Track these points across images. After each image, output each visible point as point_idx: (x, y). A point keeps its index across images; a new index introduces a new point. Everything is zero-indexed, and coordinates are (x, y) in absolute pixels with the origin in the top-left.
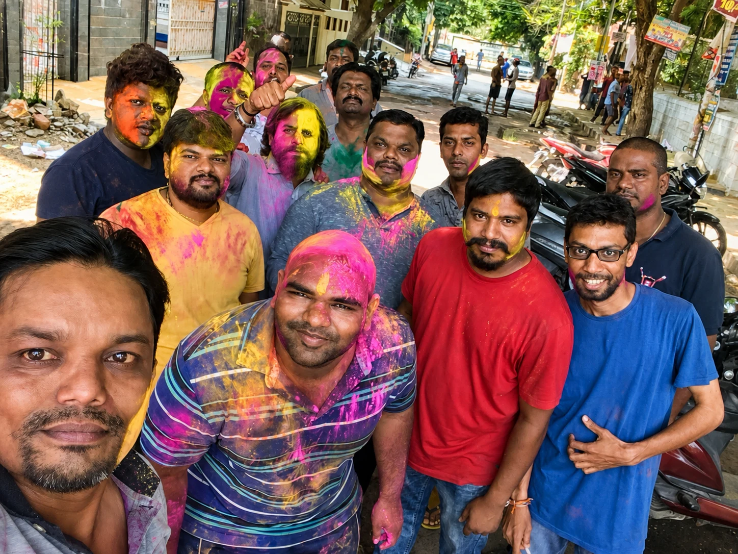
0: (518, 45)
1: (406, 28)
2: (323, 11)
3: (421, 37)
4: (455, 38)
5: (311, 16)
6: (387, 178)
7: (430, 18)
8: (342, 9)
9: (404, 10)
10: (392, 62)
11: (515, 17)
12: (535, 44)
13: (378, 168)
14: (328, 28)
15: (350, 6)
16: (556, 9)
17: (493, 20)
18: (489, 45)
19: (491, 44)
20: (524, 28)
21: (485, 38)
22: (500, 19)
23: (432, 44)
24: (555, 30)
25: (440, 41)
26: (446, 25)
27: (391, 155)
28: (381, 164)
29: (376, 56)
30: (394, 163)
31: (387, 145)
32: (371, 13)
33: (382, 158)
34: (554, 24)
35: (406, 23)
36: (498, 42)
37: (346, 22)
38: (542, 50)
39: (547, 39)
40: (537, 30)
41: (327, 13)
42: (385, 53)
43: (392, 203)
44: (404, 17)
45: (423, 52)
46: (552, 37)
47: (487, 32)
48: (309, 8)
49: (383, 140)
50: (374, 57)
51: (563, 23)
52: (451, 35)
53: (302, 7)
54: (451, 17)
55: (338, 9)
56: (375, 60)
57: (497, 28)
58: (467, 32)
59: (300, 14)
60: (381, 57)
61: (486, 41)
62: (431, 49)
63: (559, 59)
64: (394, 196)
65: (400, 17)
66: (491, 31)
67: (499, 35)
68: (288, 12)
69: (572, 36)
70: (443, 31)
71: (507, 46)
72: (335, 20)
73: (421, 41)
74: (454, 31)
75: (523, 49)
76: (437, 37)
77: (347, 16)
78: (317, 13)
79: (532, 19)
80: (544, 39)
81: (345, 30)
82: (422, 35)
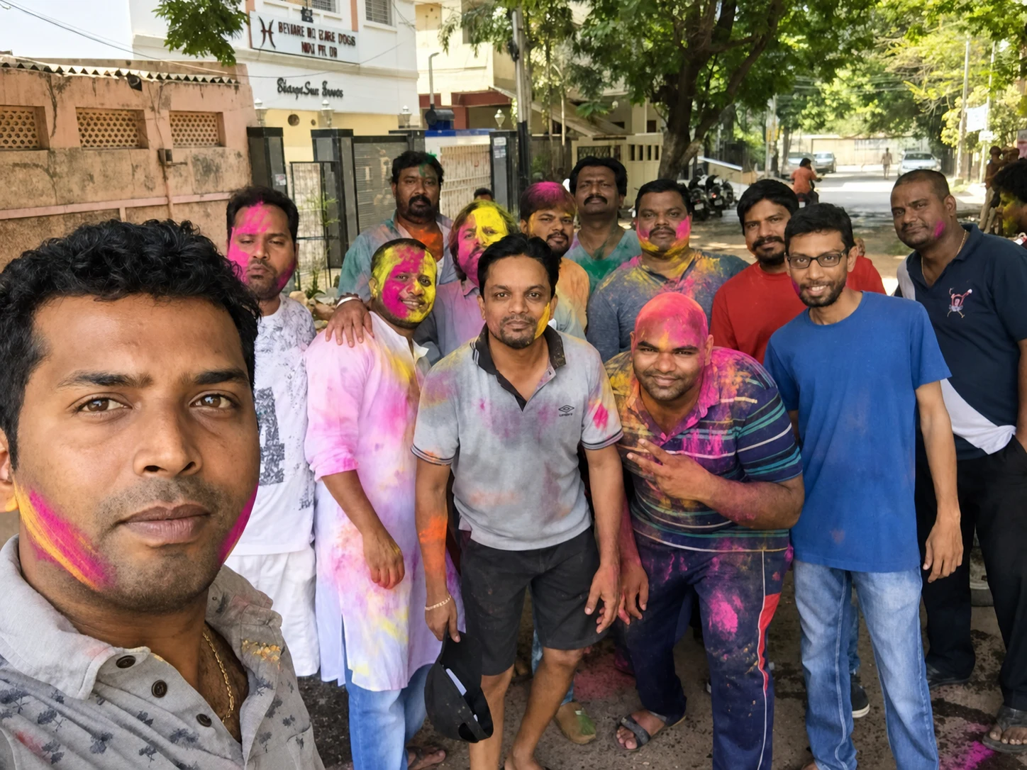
0: (910, 133)
1: (741, 141)
2: (625, 138)
3: (763, 148)
4: (814, 142)
5: (609, 147)
6: (663, 243)
7: (772, 121)
8: (648, 131)
9: (734, 117)
10: (727, 186)
11: (899, 96)
12: (933, 126)
13: (653, 238)
14: (633, 158)
15: (658, 127)
16: (955, 73)
17: (866, 105)
18: (867, 142)
19: (869, 138)
20: (913, 109)
21: (860, 132)
22: (876, 101)
23: (781, 155)
24: (958, 101)
25: (793, 149)
26: (797, 126)
27: (661, 221)
28: (655, 232)
29: (703, 182)
30: (665, 228)
31: (656, 214)
32: (688, 130)
33: (654, 227)
34: (958, 94)
35: (739, 134)
36: (880, 135)
37: (657, 147)
38: (945, 132)
39: (949, 116)
40: (933, 106)
41: (630, 140)
42: (714, 177)
43: (676, 266)
44: (735, 125)
45: (769, 166)
46: (957, 111)
47: (859, 122)
48: (605, 139)
49: (651, 211)
50: (700, 183)
51: (970, 90)
52: (807, 138)
53: (595, 139)
54: (804, 112)
55: (643, 132)
56: (702, 187)
57: (873, 115)
58: (830, 130)
59: (594, 148)
60: (710, 182)
61: (861, 136)
62: (780, 162)
63: (972, 140)
64: (676, 259)
65: (729, 127)
66: (865, 121)
67: (877, 124)
68: (578, 148)
69: (987, 105)
70: (795, 135)
71: (893, 137)
72: (641, 147)
73: (764, 152)
74: (809, 130)
75: (916, 136)
76: (787, 144)
77: (657, 139)
78: (619, 142)
79: (922, 93)
80: (944, 117)
81: (657, 158)
82: (764, 145)
